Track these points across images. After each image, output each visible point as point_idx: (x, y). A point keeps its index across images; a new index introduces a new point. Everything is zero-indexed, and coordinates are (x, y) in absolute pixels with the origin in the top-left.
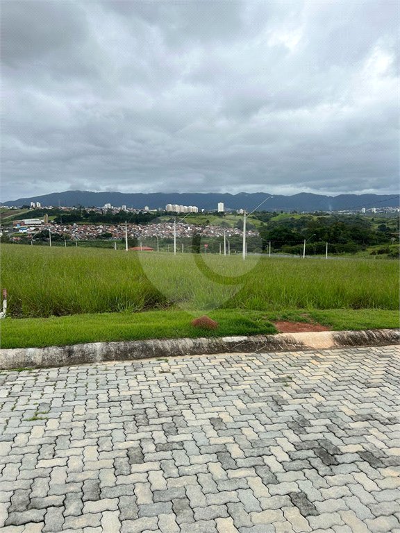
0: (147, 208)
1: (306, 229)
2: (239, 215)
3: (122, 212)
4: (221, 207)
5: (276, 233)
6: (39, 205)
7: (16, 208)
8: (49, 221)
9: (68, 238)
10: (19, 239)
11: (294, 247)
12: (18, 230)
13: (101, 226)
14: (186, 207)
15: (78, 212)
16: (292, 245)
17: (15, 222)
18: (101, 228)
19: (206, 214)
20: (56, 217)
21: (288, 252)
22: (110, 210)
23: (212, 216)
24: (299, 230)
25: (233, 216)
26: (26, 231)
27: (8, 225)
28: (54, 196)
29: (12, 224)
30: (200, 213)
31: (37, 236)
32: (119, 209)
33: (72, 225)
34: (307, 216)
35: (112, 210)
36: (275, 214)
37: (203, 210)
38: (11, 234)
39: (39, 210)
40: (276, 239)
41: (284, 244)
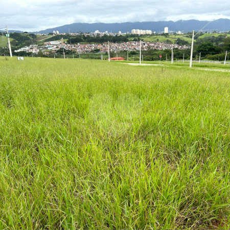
0: (120, 32)
1: (222, 43)
2: (178, 35)
3: (105, 36)
4: (166, 30)
5: (203, 47)
6: (58, 32)
7: (45, 34)
8: (64, 42)
9: (74, 52)
10: (48, 53)
11: (214, 56)
12: (47, 48)
13: (93, 45)
14: (144, 31)
15: (80, 36)
16: (213, 54)
17: (45, 43)
18: (93, 46)
19: (157, 35)
20: (67, 40)
21: (210, 59)
22: (98, 34)
23: (161, 36)
24: (217, 44)
25: (173, 36)
26: (51, 48)
27: (41, 45)
28: (67, 26)
29: (43, 44)
30: (153, 34)
31: (58, 51)
32: (104, 33)
33: (77, 44)
34: (223, 34)
35: (99, 34)
36: (202, 34)
37: (155, 32)
38: (44, 50)
39: (58, 36)
40: (203, 51)
41: (207, 54)
